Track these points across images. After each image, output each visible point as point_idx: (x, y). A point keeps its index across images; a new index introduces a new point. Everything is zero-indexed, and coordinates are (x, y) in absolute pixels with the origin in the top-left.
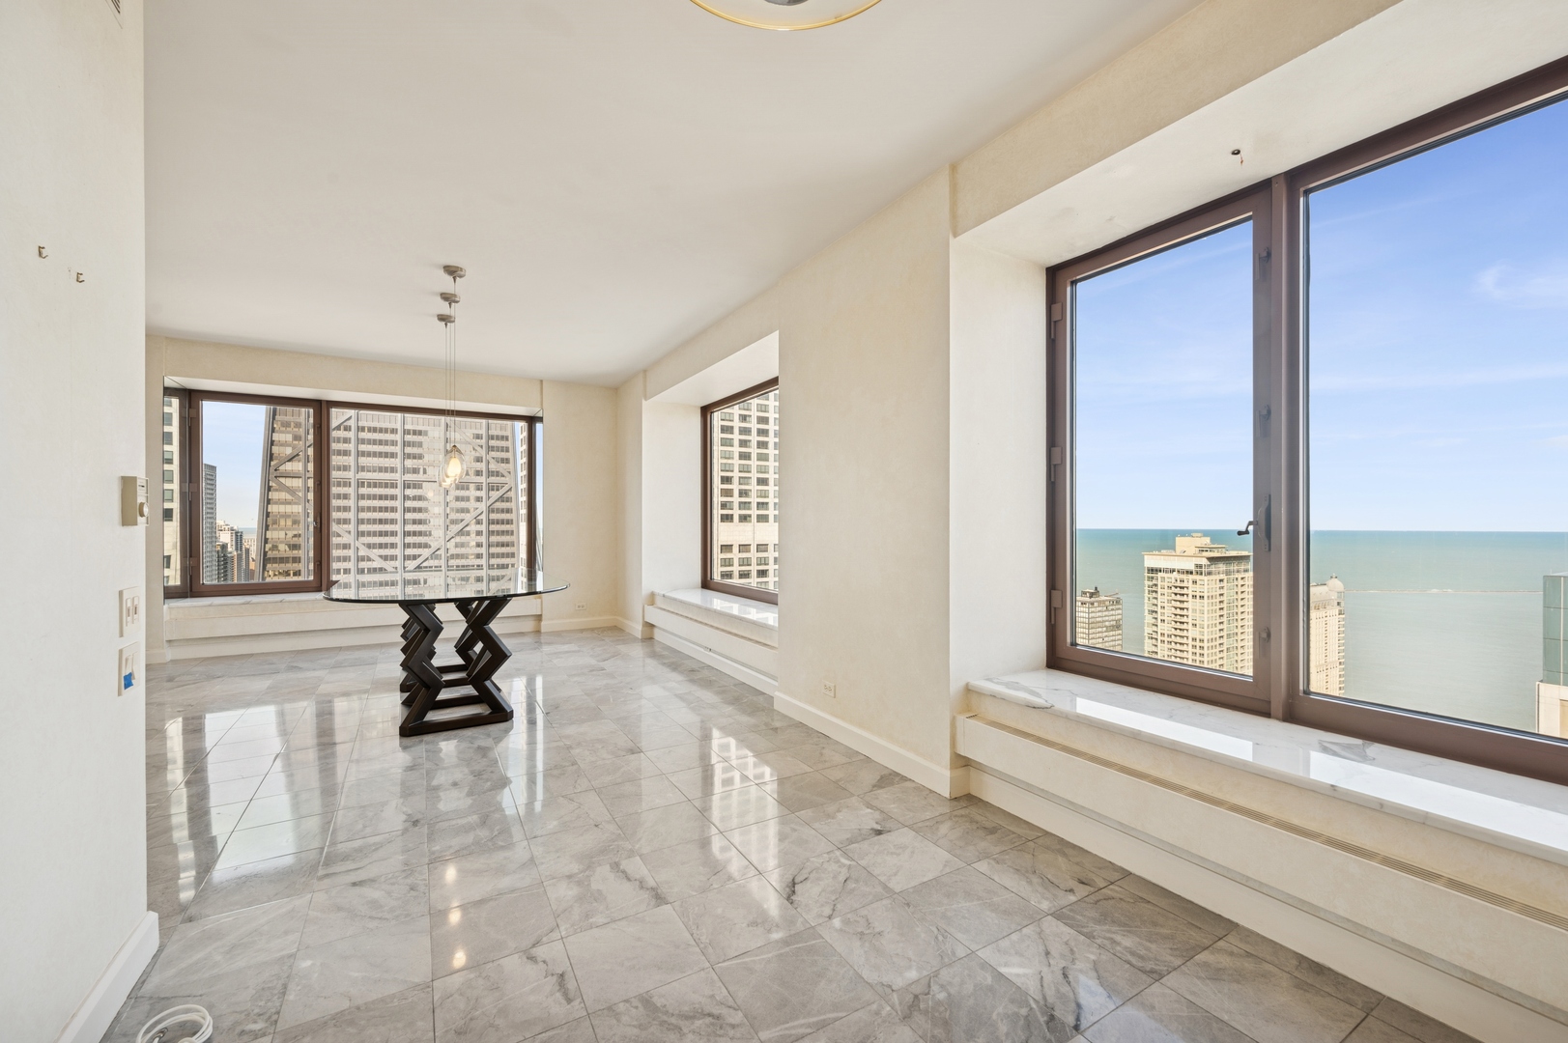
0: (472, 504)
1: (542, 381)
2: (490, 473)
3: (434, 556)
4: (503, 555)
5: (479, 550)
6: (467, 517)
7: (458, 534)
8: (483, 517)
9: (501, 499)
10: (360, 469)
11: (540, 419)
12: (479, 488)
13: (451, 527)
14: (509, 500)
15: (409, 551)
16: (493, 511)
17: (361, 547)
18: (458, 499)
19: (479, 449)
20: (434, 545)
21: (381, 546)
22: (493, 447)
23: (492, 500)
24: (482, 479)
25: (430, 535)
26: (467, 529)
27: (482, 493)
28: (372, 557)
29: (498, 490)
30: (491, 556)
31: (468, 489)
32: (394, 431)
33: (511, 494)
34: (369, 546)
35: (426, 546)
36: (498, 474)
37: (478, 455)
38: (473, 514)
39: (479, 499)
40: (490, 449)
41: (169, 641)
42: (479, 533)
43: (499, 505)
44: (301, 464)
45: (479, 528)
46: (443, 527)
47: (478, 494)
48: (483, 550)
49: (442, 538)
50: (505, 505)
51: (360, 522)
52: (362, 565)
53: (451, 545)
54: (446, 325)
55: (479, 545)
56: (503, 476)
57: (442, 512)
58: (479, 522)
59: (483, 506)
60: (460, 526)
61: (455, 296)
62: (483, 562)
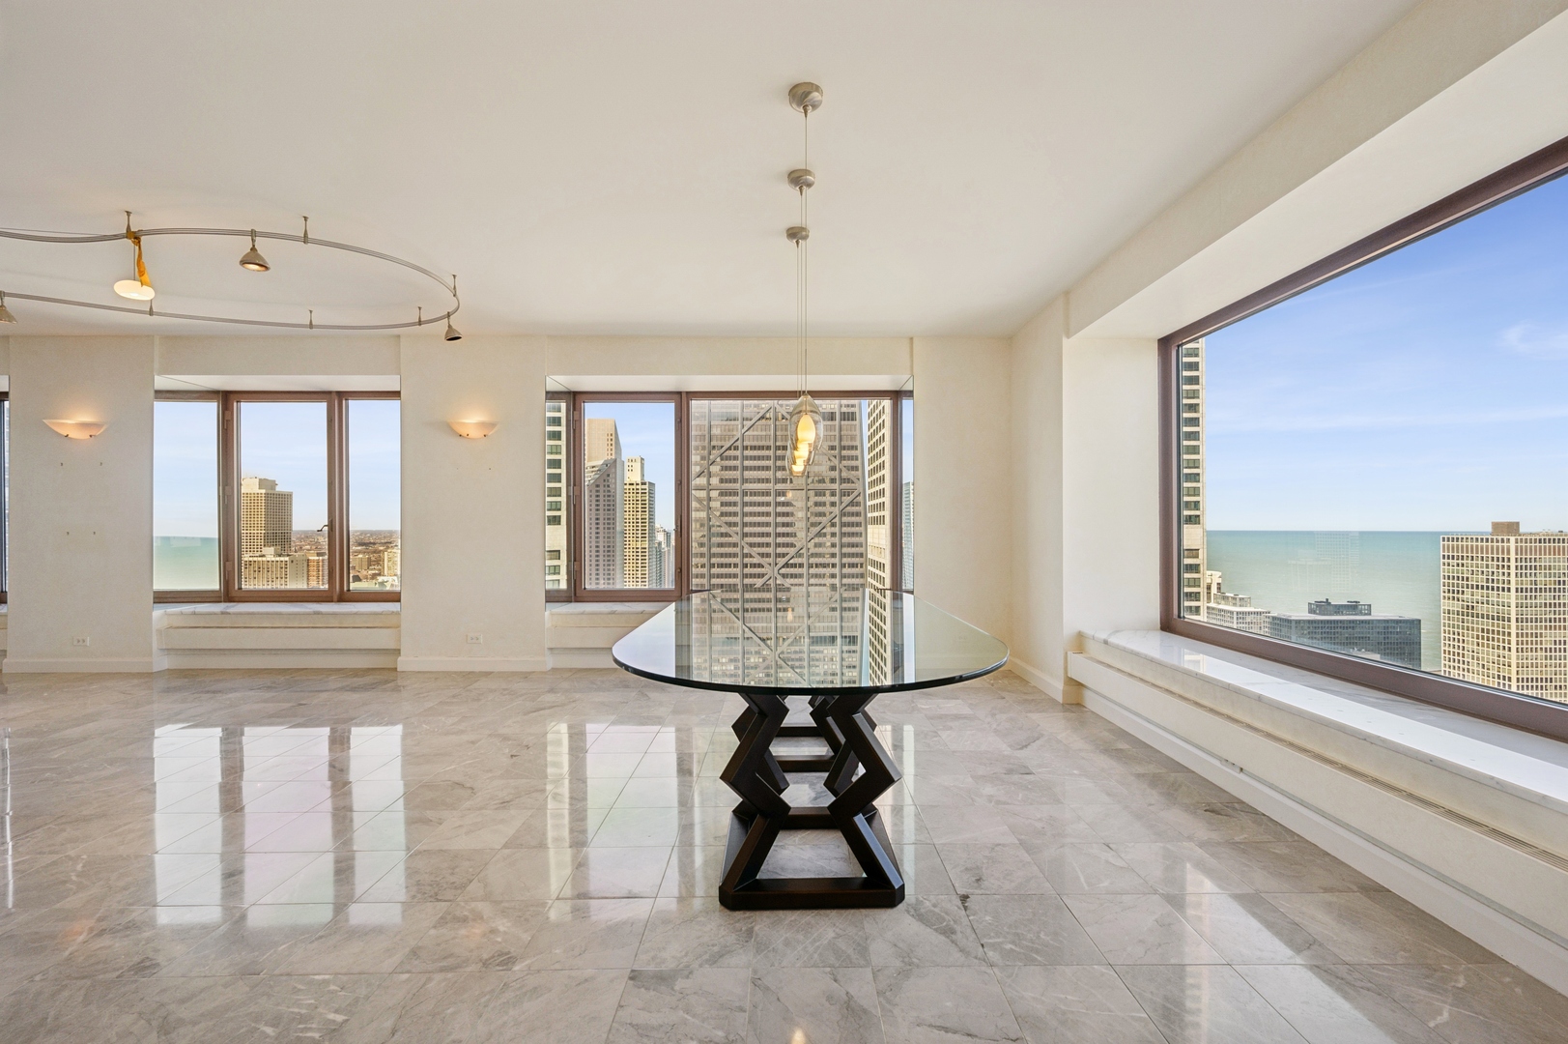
0: (827, 509)
1: (911, 339)
2: (843, 480)
3: (798, 555)
4: (852, 555)
5: (833, 550)
6: (824, 520)
7: (816, 535)
8: (837, 520)
9: (852, 503)
10: (745, 481)
11: (910, 394)
12: (833, 494)
13: (812, 529)
14: (858, 504)
15: (780, 550)
16: (845, 515)
17: (746, 546)
18: (816, 504)
19: (833, 459)
20: (799, 545)
21: (760, 545)
22: (844, 457)
23: (844, 505)
24: (836, 486)
25: (795, 536)
26: (824, 531)
27: (836, 499)
28: (753, 554)
29: (849, 495)
30: (843, 555)
31: (824, 495)
32: (768, 448)
33: (860, 499)
34: (751, 545)
35: (792, 545)
36: (849, 481)
37: (832, 464)
38: (829, 517)
39: (833, 504)
40: (842, 458)
41: (551, 649)
42: (833, 535)
43: (850, 509)
44: (705, 479)
45: (833, 530)
46: (804, 529)
47: (833, 499)
48: (836, 550)
49: (804, 540)
50: (855, 509)
51: (745, 525)
52: (746, 560)
53: (811, 545)
54: (797, 242)
55: (833, 545)
56: (853, 482)
57: (804, 516)
58: (833, 525)
59: (836, 510)
60: (818, 529)
61: (807, 172)
62: (836, 560)
